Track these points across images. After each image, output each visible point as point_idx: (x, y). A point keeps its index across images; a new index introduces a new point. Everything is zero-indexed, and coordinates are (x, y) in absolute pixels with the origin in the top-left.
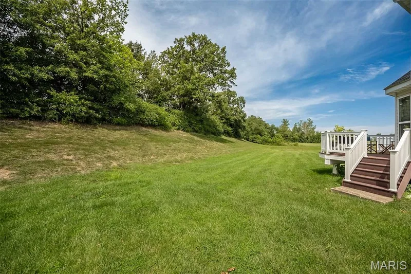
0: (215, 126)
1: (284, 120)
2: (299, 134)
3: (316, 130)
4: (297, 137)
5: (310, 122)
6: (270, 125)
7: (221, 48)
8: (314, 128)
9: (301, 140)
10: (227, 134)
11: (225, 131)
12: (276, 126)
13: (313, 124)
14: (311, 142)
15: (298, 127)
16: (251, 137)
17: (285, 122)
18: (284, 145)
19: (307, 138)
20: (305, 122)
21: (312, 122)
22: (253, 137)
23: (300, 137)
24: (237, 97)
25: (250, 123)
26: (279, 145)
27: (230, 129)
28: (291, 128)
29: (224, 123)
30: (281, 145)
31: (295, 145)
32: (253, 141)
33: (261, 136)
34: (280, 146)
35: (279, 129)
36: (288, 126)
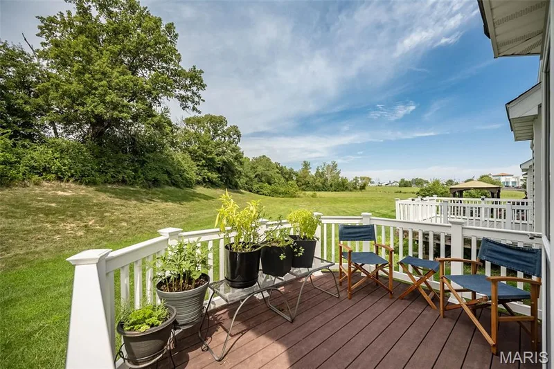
0: (181, 172)
1: (305, 162)
2: (322, 180)
3: (340, 175)
4: (320, 184)
5: (335, 166)
6: (288, 168)
7: (165, 23)
8: (339, 173)
9: (324, 187)
10: (211, 183)
11: (204, 178)
12: (295, 170)
13: (338, 168)
14: (335, 191)
15: (321, 171)
16: (255, 186)
17: (306, 165)
18: (299, 197)
19: (331, 186)
20: (329, 166)
21: (336, 166)
22: (258, 186)
23: (323, 184)
24: (228, 126)
25: (255, 166)
26: (293, 196)
27: (214, 176)
28: (313, 172)
29: (202, 166)
30: (295, 197)
31: (312, 196)
32: (257, 192)
33: (270, 184)
34: (294, 199)
35: (299, 174)
36: (310, 170)
